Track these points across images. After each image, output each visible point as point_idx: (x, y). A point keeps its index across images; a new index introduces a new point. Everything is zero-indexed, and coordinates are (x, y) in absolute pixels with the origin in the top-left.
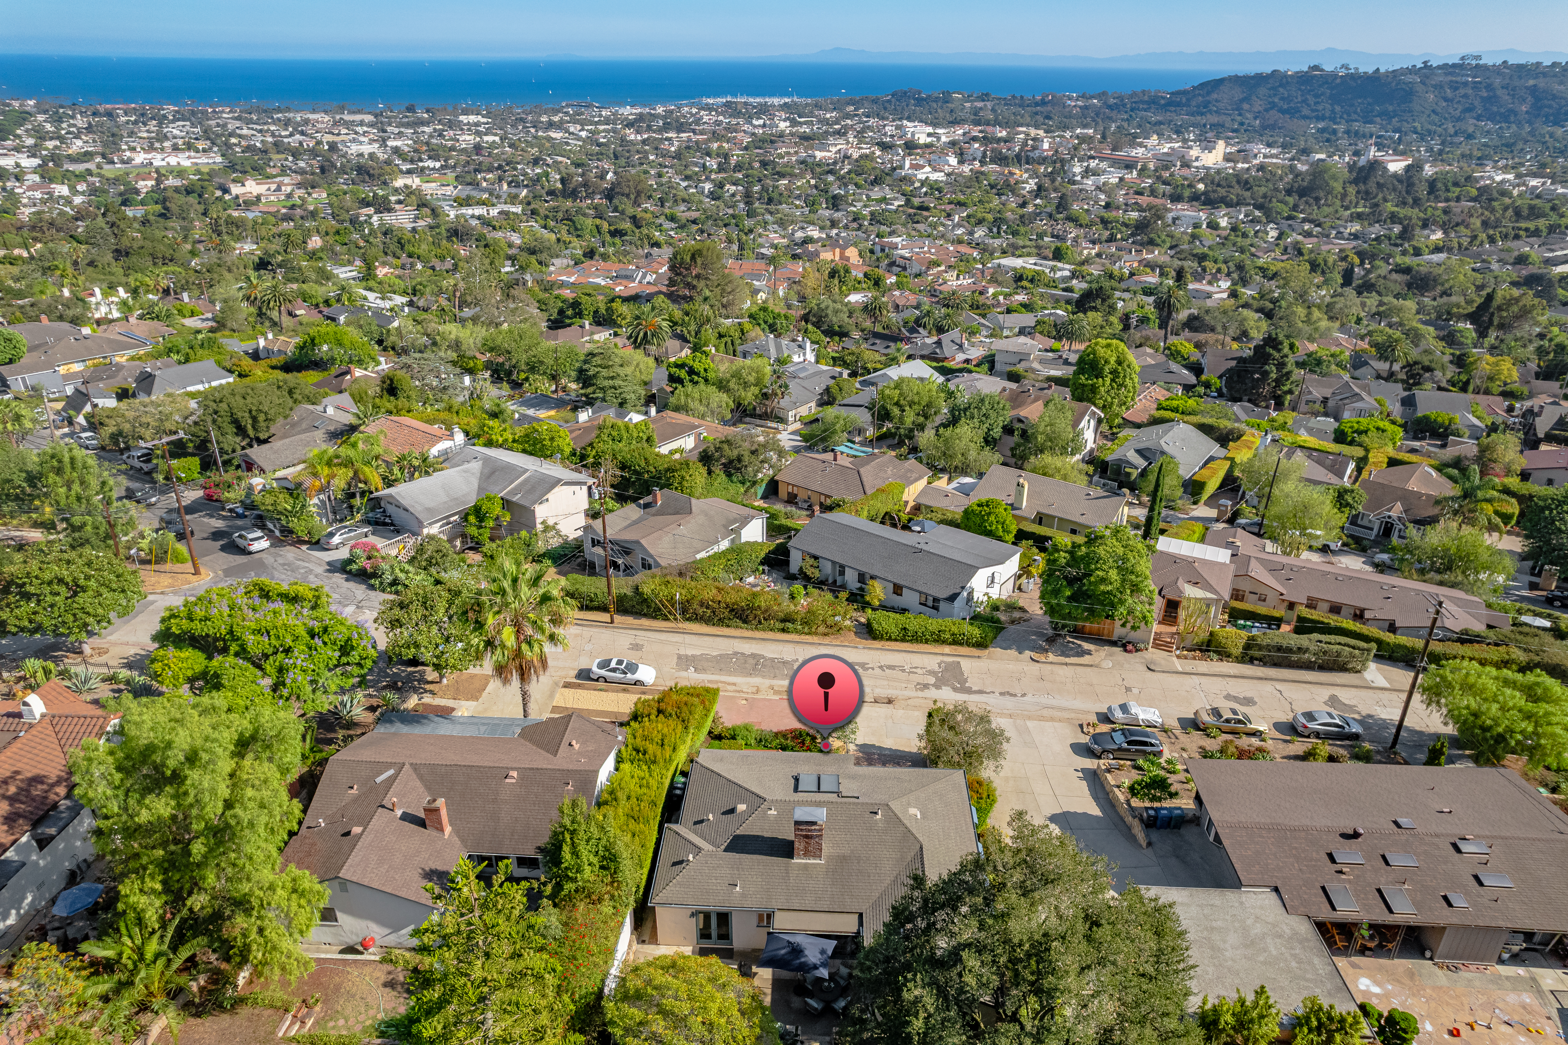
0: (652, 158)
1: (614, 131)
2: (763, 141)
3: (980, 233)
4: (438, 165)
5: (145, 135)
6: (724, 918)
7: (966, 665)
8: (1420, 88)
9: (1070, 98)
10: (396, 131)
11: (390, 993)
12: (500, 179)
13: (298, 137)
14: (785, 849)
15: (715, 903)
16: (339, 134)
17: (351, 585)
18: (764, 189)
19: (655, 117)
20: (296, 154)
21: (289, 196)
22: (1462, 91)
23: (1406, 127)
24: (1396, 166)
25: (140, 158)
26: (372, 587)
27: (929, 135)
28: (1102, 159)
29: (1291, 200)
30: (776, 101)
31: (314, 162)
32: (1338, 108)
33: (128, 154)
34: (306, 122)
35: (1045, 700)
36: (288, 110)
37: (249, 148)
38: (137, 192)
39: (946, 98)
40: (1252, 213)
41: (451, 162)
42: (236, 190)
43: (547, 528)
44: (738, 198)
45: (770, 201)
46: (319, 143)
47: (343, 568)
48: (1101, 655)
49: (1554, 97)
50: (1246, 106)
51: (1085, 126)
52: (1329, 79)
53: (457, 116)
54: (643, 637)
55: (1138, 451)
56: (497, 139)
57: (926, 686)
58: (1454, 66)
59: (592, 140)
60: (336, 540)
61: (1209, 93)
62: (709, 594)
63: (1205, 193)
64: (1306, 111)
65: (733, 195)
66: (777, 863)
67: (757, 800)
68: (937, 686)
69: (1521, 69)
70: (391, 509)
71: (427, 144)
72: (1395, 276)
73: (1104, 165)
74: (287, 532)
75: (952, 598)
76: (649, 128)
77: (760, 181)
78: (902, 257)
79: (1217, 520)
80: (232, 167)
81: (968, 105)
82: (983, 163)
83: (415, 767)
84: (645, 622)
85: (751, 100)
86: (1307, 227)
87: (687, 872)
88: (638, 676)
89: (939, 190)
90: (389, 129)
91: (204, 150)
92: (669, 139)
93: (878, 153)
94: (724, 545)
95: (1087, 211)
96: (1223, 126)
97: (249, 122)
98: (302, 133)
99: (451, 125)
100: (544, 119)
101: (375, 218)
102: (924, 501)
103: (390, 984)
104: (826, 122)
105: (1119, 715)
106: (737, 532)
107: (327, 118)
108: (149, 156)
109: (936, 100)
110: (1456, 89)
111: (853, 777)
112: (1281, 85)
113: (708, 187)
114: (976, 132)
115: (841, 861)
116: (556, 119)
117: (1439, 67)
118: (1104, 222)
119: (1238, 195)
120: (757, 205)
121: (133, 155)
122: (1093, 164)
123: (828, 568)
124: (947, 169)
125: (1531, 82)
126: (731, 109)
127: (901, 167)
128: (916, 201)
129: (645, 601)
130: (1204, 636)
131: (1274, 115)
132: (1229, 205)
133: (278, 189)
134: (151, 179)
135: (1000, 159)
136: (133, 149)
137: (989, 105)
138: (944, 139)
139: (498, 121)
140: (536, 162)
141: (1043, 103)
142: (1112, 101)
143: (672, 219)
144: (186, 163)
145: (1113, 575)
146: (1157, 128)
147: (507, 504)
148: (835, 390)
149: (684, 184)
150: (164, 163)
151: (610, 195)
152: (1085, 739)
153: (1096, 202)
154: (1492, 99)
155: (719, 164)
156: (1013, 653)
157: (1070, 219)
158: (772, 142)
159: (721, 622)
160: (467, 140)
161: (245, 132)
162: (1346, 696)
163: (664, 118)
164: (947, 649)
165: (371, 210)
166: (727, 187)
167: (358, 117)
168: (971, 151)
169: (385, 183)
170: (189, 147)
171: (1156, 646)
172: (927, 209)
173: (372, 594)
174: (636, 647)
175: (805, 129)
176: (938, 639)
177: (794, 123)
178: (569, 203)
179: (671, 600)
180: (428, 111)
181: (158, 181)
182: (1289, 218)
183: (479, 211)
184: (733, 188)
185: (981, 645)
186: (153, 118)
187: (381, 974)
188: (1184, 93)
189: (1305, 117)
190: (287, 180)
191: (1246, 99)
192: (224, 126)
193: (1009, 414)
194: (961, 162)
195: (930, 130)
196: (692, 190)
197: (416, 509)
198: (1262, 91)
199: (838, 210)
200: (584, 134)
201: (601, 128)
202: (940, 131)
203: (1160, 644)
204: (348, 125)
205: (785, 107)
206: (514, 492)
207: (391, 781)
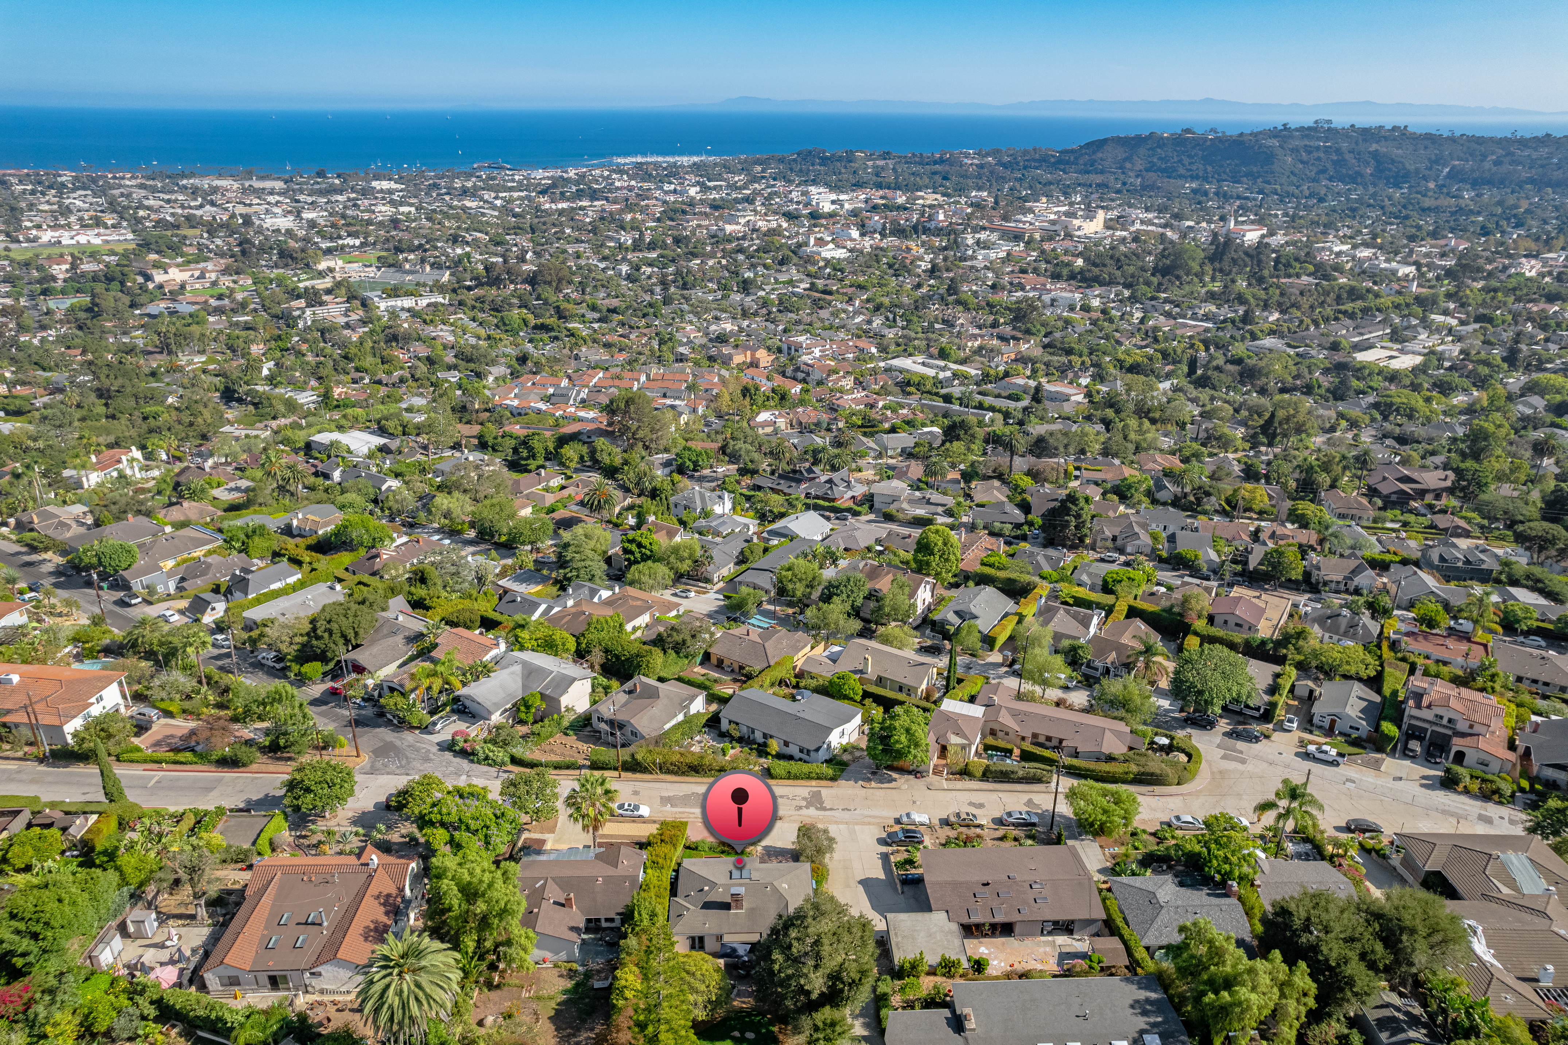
0: (568, 231)
1: (528, 198)
2: (675, 211)
3: (877, 322)
4: (357, 242)
5: (46, 207)
6: (701, 939)
7: (824, 792)
8: (1279, 151)
9: (967, 156)
10: (310, 199)
11: (561, 980)
12: (423, 261)
13: (208, 207)
14: (726, 906)
15: (697, 933)
16: (250, 205)
17: (458, 760)
18: (678, 273)
19: (568, 181)
20: (212, 229)
21: (214, 284)
22: (1315, 154)
23: (1268, 188)
24: (1252, 236)
25: (47, 236)
26: (472, 761)
27: (833, 202)
28: (992, 230)
29: (1155, 280)
30: (685, 160)
31: (231, 240)
32: (1209, 169)
33: (34, 232)
34: (215, 190)
35: (867, 812)
36: (192, 175)
37: (159, 223)
38: (54, 279)
39: (850, 158)
40: (1122, 293)
41: (371, 239)
42: (159, 277)
43: (568, 709)
44: (654, 280)
45: (685, 286)
46: (233, 216)
47: (449, 747)
48: (903, 781)
49: (1393, 162)
50: (1128, 165)
51: (979, 189)
52: (1200, 142)
53: (369, 182)
54: (639, 786)
55: (957, 613)
56: (413, 209)
57: (801, 808)
58: (1309, 129)
59: (506, 210)
60: (439, 726)
61: (1094, 153)
62: (675, 758)
63: (1082, 271)
64: (1182, 171)
65: (649, 277)
66: (723, 913)
67: (713, 885)
68: (807, 807)
69: (1368, 134)
70: (468, 703)
71: (344, 216)
72: (1229, 367)
73: (994, 237)
74: (402, 721)
75: (817, 750)
76: (563, 197)
77: (673, 261)
78: (806, 364)
79: (1002, 665)
80: (145, 245)
81: (870, 163)
82: (883, 235)
83: (553, 879)
84: (638, 776)
85: (660, 159)
86: (1167, 307)
87: (684, 919)
88: (640, 812)
89: (842, 271)
90: (302, 198)
91: (113, 226)
92: (582, 208)
93: (785, 225)
94: (680, 717)
95: (976, 292)
96: (1107, 187)
97: (154, 190)
98: (213, 204)
99: (366, 192)
100: (458, 184)
101: (308, 312)
102: (806, 668)
103: (561, 976)
104: (734, 187)
105: (905, 819)
106: (687, 707)
107: (236, 186)
108: (57, 234)
109: (840, 159)
110: (1310, 153)
111: (757, 870)
112: (1159, 146)
113: (625, 268)
114: (877, 197)
115: (752, 910)
116: (469, 184)
117: (1297, 130)
118: (990, 305)
119: (1110, 274)
120: (672, 289)
121: (40, 234)
122: (983, 236)
123: (744, 730)
124: (849, 244)
125: (1374, 147)
126: (642, 172)
127: (806, 244)
128: (820, 283)
129: (638, 764)
130: (962, 765)
131: (1152, 176)
132: (1101, 284)
133: (202, 276)
134: (65, 262)
135: (899, 232)
136: (39, 227)
137: (891, 163)
138: (847, 206)
139: (413, 186)
140: (455, 240)
141: (941, 161)
142: (1006, 159)
143: (594, 308)
144: (97, 241)
145: (903, 738)
146: (1044, 189)
147: (543, 696)
148: (747, 553)
149: (602, 265)
150: (73, 242)
151: (532, 280)
152: (884, 835)
153: (984, 283)
154: (1340, 163)
155: (634, 240)
156: (852, 783)
157: (959, 302)
158: (684, 212)
159: (683, 774)
160: (384, 211)
161: (151, 202)
162: (1038, 799)
163: (577, 183)
164: (814, 783)
165: (302, 303)
166: (644, 268)
167: (268, 184)
168: (872, 223)
169: (307, 265)
170: (98, 223)
171: (934, 773)
172: (830, 293)
173: (474, 766)
174: (636, 793)
175: (714, 195)
176: (809, 777)
177: (705, 189)
178: (493, 291)
179: (654, 763)
180: (339, 176)
181: (74, 266)
182: (1153, 298)
183: (408, 303)
184: (649, 270)
185: (833, 779)
186: (51, 187)
187: (555, 972)
188: (1072, 151)
189: (1181, 177)
190: (210, 266)
191: (1128, 159)
192: (128, 196)
193: (869, 586)
194: (862, 235)
195: (834, 197)
196: (611, 272)
197: (488, 705)
198: (1142, 151)
199: (748, 294)
200: (498, 203)
201: (516, 195)
202: (842, 197)
203: (937, 772)
204: (259, 193)
205: (696, 168)
206: (547, 687)
207: (544, 886)
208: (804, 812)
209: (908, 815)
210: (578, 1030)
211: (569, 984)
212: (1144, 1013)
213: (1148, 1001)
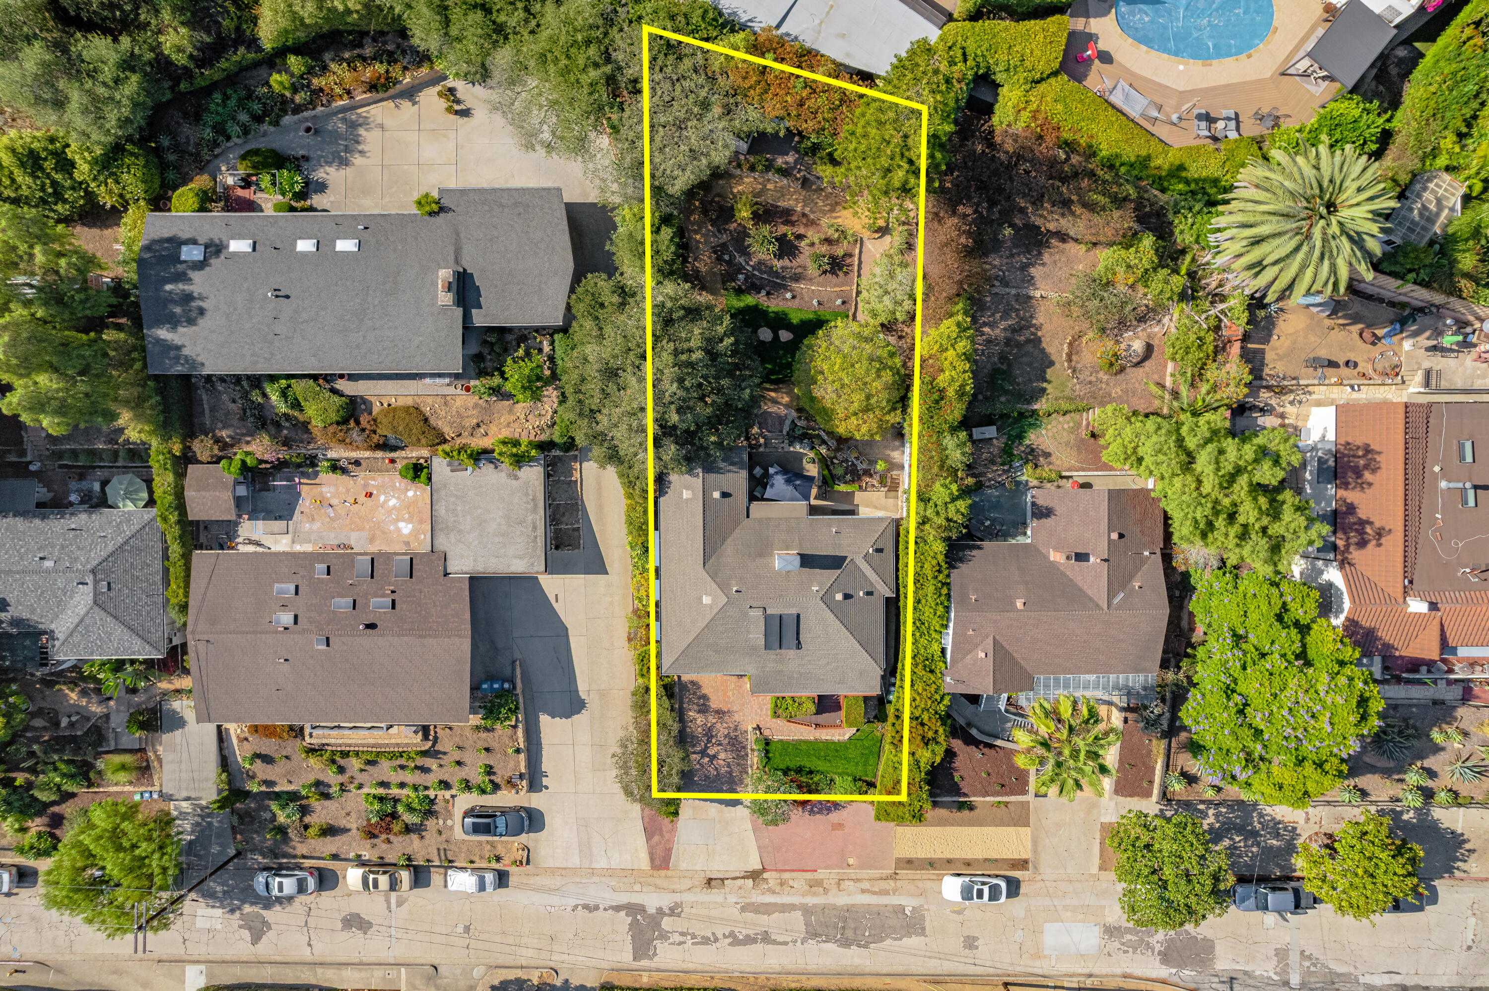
7: (627, 954)
35: (555, 901)
57: (672, 911)
103: (1047, 455)
105: (489, 879)
156: (575, 982)
164: (644, 981)
207: (1111, 595)
208: (664, 901)
209: (482, 887)
210: (1008, 342)
211: (1032, 438)
212: (188, 298)
213: (173, 322)
